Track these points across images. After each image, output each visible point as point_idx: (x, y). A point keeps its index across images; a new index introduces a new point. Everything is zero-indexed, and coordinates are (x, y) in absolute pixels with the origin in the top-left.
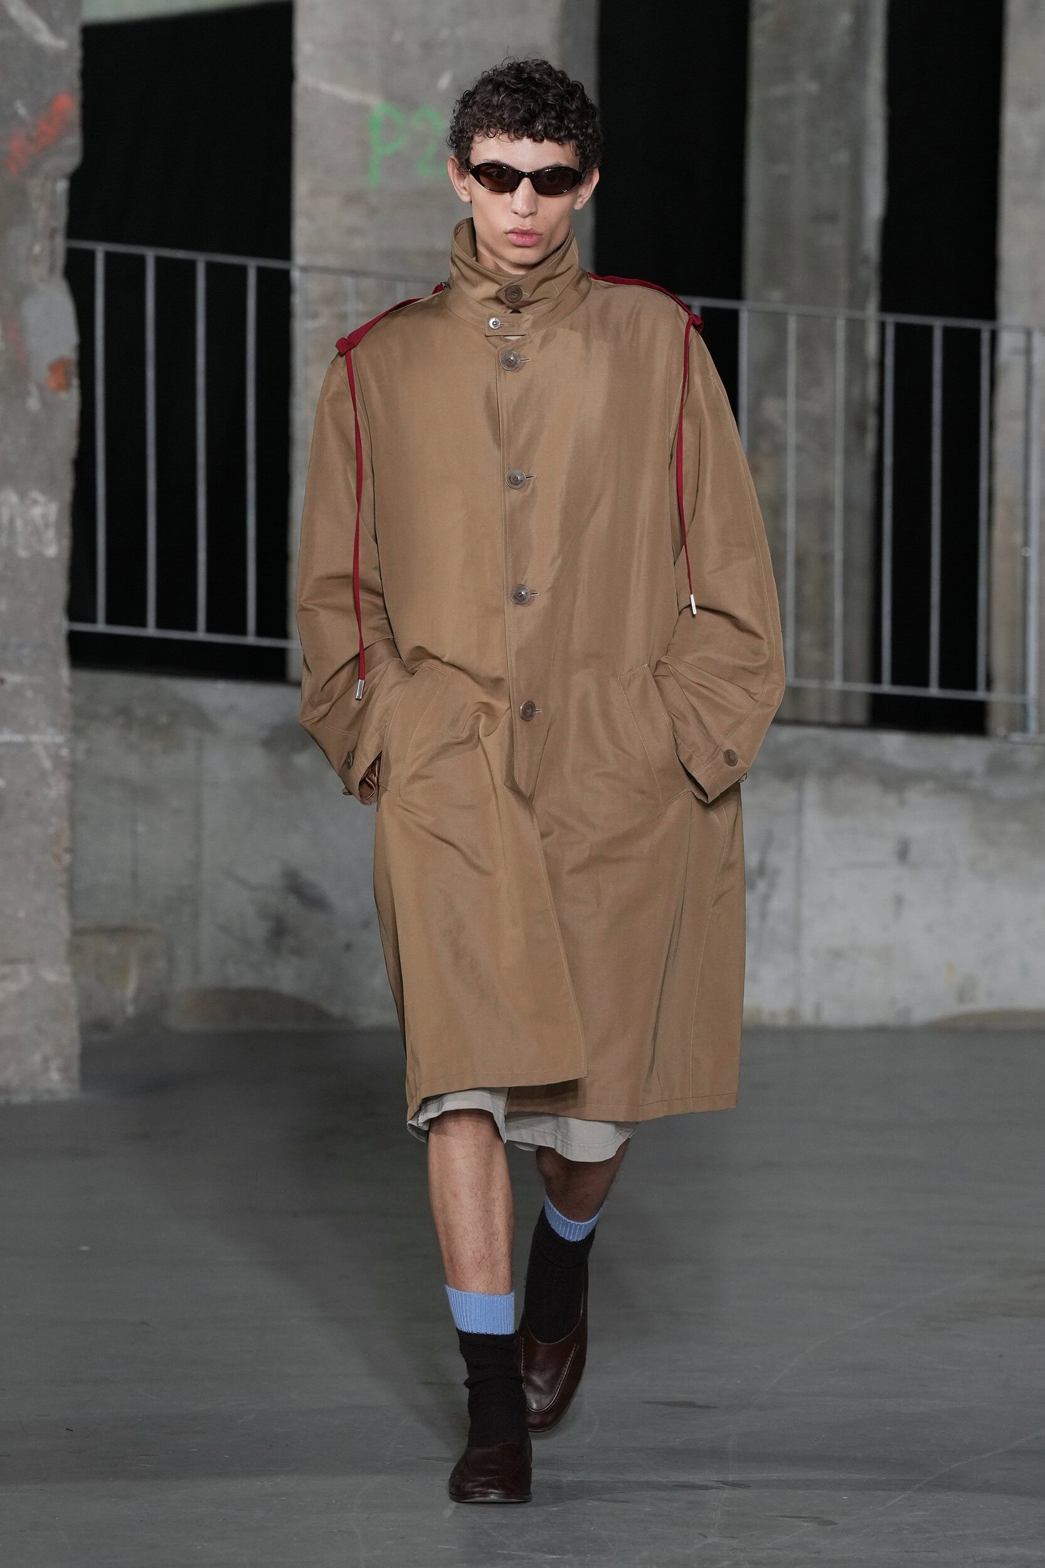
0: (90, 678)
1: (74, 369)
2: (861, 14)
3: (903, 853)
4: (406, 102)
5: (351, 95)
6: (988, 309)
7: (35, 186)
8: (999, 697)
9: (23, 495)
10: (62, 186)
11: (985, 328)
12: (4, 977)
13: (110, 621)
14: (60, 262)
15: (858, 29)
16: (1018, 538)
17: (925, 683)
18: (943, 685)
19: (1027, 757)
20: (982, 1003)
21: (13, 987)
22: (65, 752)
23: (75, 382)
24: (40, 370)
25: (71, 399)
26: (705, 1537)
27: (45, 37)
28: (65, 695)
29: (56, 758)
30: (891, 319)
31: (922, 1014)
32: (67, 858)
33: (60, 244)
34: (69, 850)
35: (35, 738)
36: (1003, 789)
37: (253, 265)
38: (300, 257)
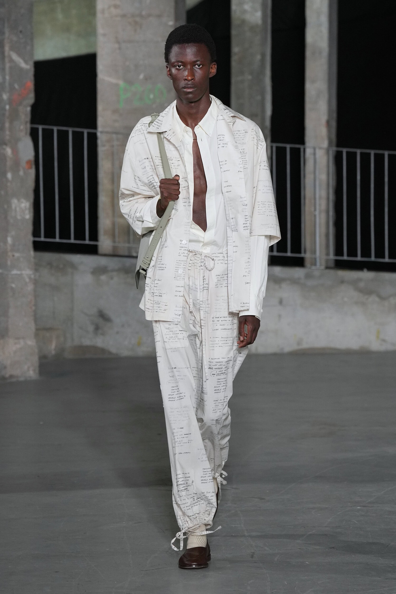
0: (39, 254)
1: (33, 163)
2: (263, 55)
3: (281, 302)
4: (130, 82)
5: (113, 80)
6: (302, 141)
7: (21, 109)
8: (307, 256)
9: (19, 200)
10: (29, 109)
11: (302, 147)
12: (15, 344)
13: (45, 237)
14: (29, 131)
15: (263, 60)
16: (313, 209)
17: (286, 251)
18: (292, 252)
19: (317, 273)
20: (305, 346)
21: (18, 346)
22: (32, 276)
23: (34, 167)
24: (23, 164)
25: (32, 172)
26: (227, 504)
27: (23, 65)
28: (32, 260)
29: (30, 278)
30: (275, 145)
31: (287, 349)
32: (34, 308)
33: (29, 126)
34: (35, 305)
35: (24, 272)
36: (310, 283)
37: (86, 132)
38: (100, 128)
